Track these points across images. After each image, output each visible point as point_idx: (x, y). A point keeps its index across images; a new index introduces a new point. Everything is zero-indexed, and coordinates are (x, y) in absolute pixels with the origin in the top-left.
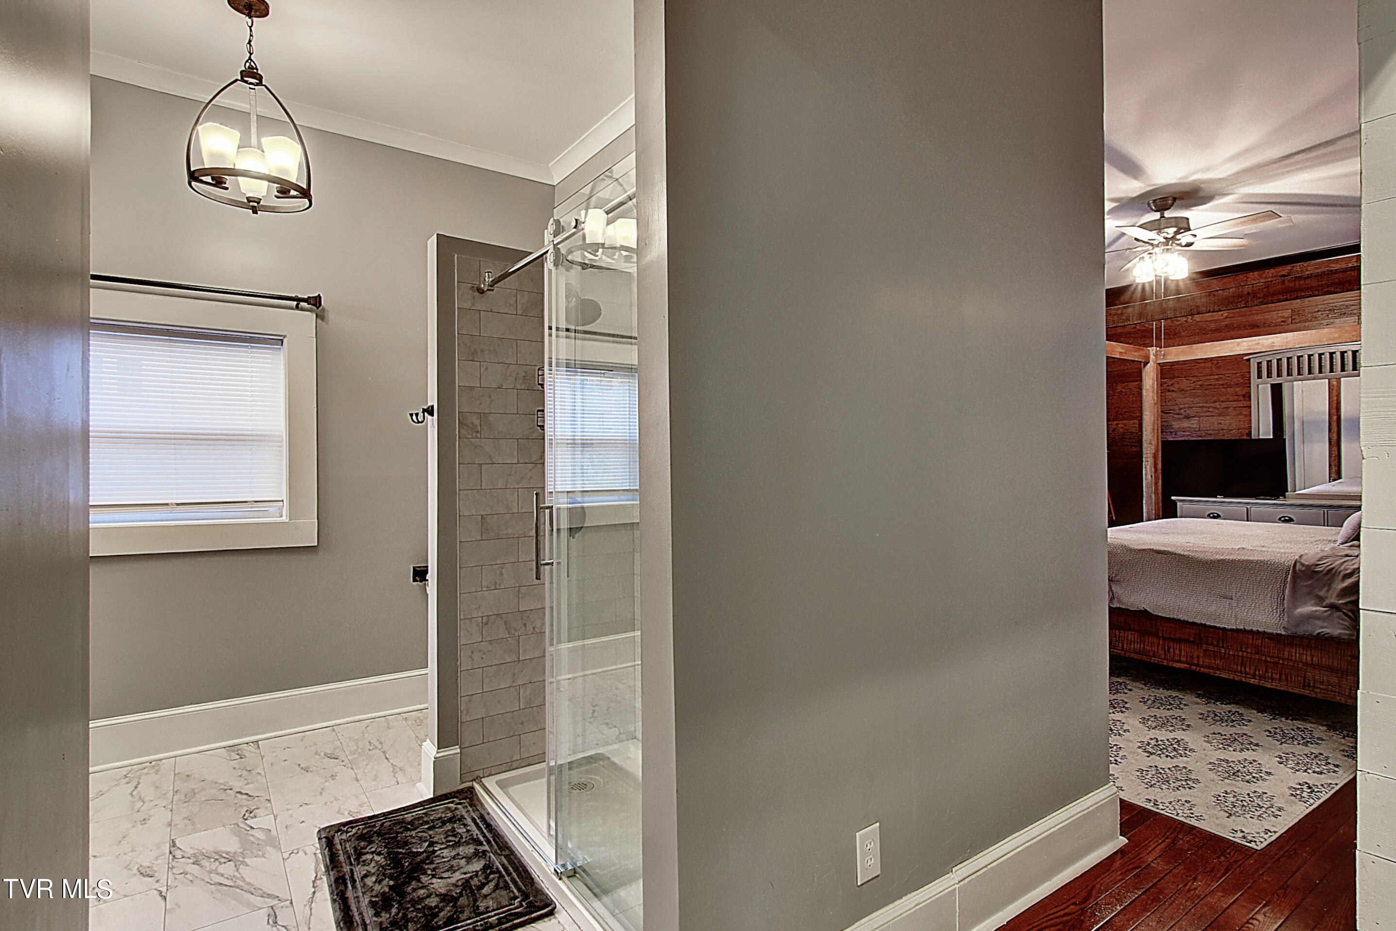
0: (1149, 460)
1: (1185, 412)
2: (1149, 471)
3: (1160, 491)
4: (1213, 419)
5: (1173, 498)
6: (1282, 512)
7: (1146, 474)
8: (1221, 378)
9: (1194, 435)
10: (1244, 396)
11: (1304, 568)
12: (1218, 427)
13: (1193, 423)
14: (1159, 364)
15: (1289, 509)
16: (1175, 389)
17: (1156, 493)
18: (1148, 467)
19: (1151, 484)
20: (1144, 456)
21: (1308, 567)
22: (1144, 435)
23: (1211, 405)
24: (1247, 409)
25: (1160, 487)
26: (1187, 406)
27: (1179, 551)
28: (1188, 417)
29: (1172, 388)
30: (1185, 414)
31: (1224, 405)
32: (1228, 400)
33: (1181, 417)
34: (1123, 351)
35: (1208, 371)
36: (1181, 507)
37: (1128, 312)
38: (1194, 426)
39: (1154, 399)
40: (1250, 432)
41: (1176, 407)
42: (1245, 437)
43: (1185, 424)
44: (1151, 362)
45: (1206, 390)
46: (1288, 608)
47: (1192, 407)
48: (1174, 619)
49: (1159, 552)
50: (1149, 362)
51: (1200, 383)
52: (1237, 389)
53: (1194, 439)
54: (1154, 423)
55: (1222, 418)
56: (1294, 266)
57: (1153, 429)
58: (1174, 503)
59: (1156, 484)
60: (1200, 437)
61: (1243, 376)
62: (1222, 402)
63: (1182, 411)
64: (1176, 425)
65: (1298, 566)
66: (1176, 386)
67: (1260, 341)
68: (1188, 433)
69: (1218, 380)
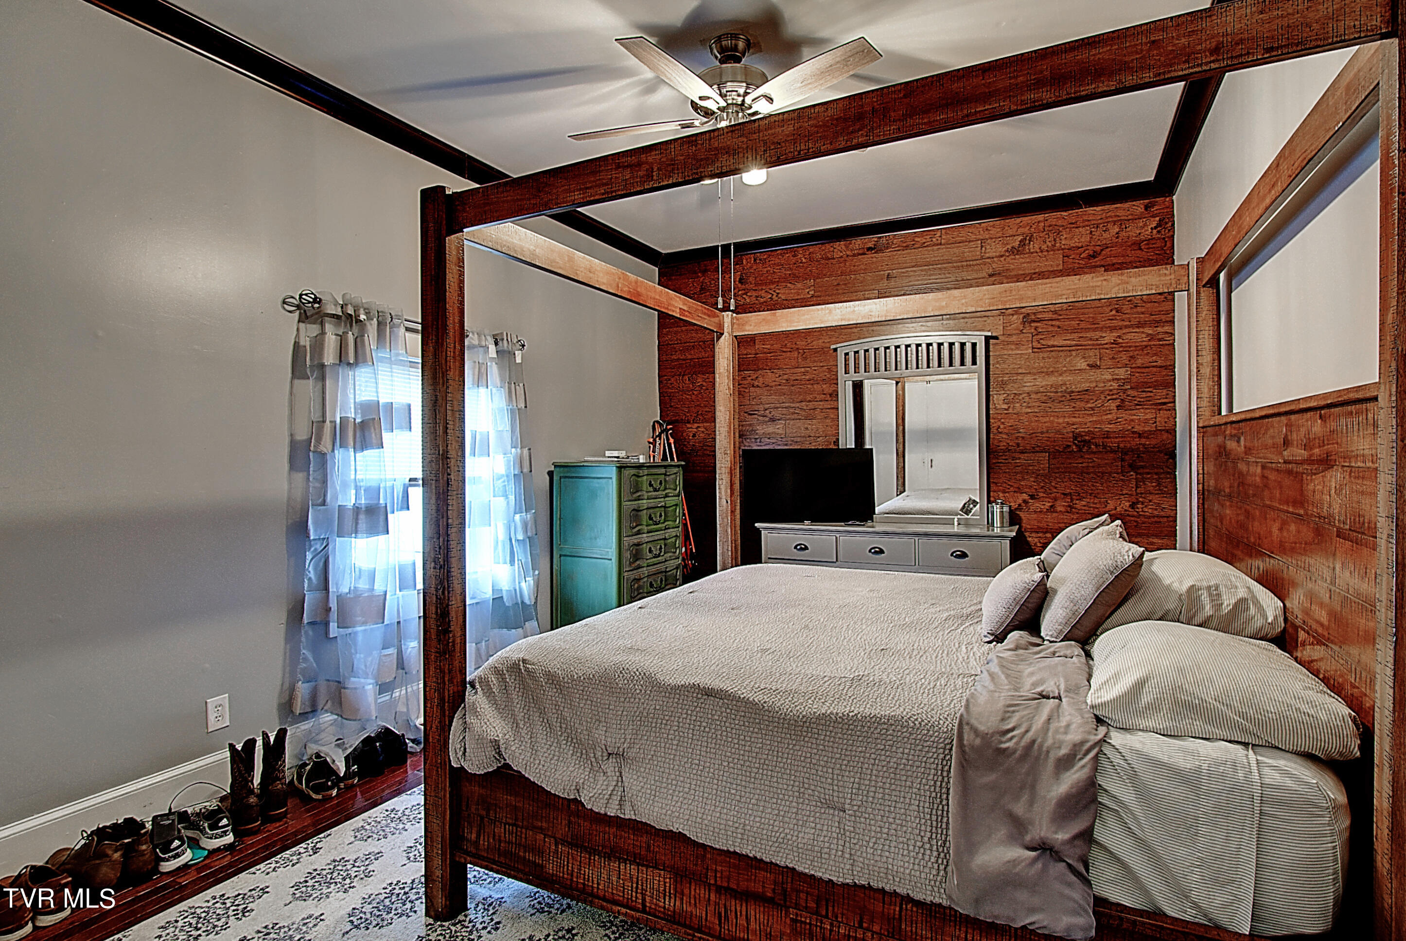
0: (724, 476)
1: (770, 413)
2: (723, 493)
3: (738, 522)
4: (799, 423)
5: (756, 525)
6: (873, 542)
7: (720, 498)
8: (807, 372)
9: (780, 443)
10: (831, 395)
11: (978, 741)
12: (804, 433)
13: (778, 428)
14: (736, 336)
15: (877, 538)
16: (760, 385)
17: (733, 526)
18: (723, 487)
19: (727, 514)
20: (718, 471)
21: (984, 736)
22: (717, 441)
23: (798, 405)
24: (834, 411)
25: (738, 517)
26: (772, 405)
27: (745, 693)
28: (773, 420)
29: (756, 383)
30: (770, 416)
31: (811, 405)
32: (814, 400)
33: (767, 419)
34: (685, 308)
35: (793, 363)
36: (766, 537)
37: (650, 159)
38: (780, 431)
39: (729, 388)
40: (838, 439)
41: (761, 407)
42: (832, 446)
43: (770, 429)
44: (726, 334)
45: (793, 386)
46: (957, 852)
47: (777, 408)
48: (735, 853)
49: (709, 693)
50: (723, 334)
51: (786, 377)
52: (824, 386)
53: (779, 448)
54: (730, 423)
55: (809, 422)
56: (880, 238)
57: (729, 432)
58: (758, 532)
59: (733, 512)
60: (786, 445)
61: (830, 371)
62: (810, 401)
63: (767, 412)
64: (761, 430)
65: (968, 737)
66: (761, 379)
67: (856, 309)
68: (774, 441)
69: (804, 374)
